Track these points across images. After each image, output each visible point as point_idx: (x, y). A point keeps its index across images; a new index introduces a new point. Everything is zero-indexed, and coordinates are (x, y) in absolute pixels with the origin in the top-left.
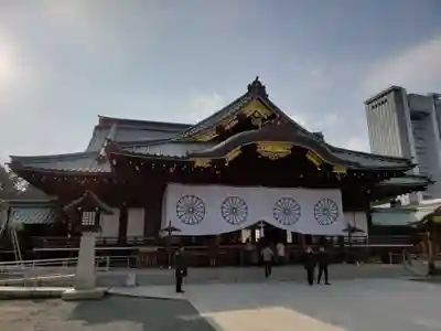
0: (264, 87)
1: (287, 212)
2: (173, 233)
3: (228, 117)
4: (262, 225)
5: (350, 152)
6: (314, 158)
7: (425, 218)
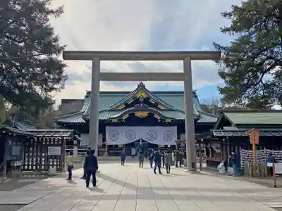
0: (144, 85)
4: (141, 140)
6: (158, 118)
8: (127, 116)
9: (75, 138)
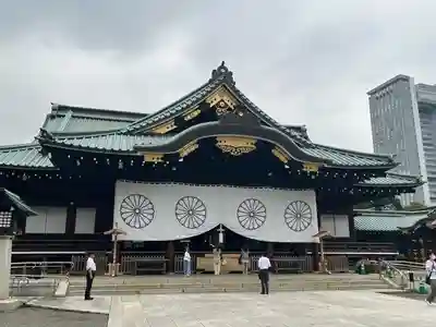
0: (231, 73)
1: (252, 215)
3: (188, 106)
4: (221, 229)
5: (327, 149)
7: (417, 223)
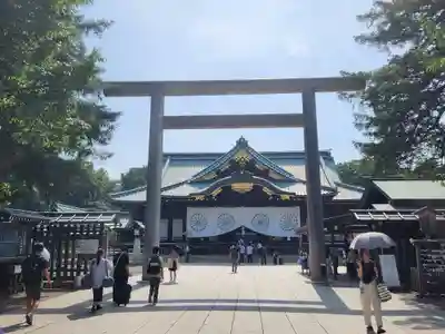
0: (247, 142)
2: (189, 236)
4: (243, 228)
8: (218, 191)
9: (136, 226)
